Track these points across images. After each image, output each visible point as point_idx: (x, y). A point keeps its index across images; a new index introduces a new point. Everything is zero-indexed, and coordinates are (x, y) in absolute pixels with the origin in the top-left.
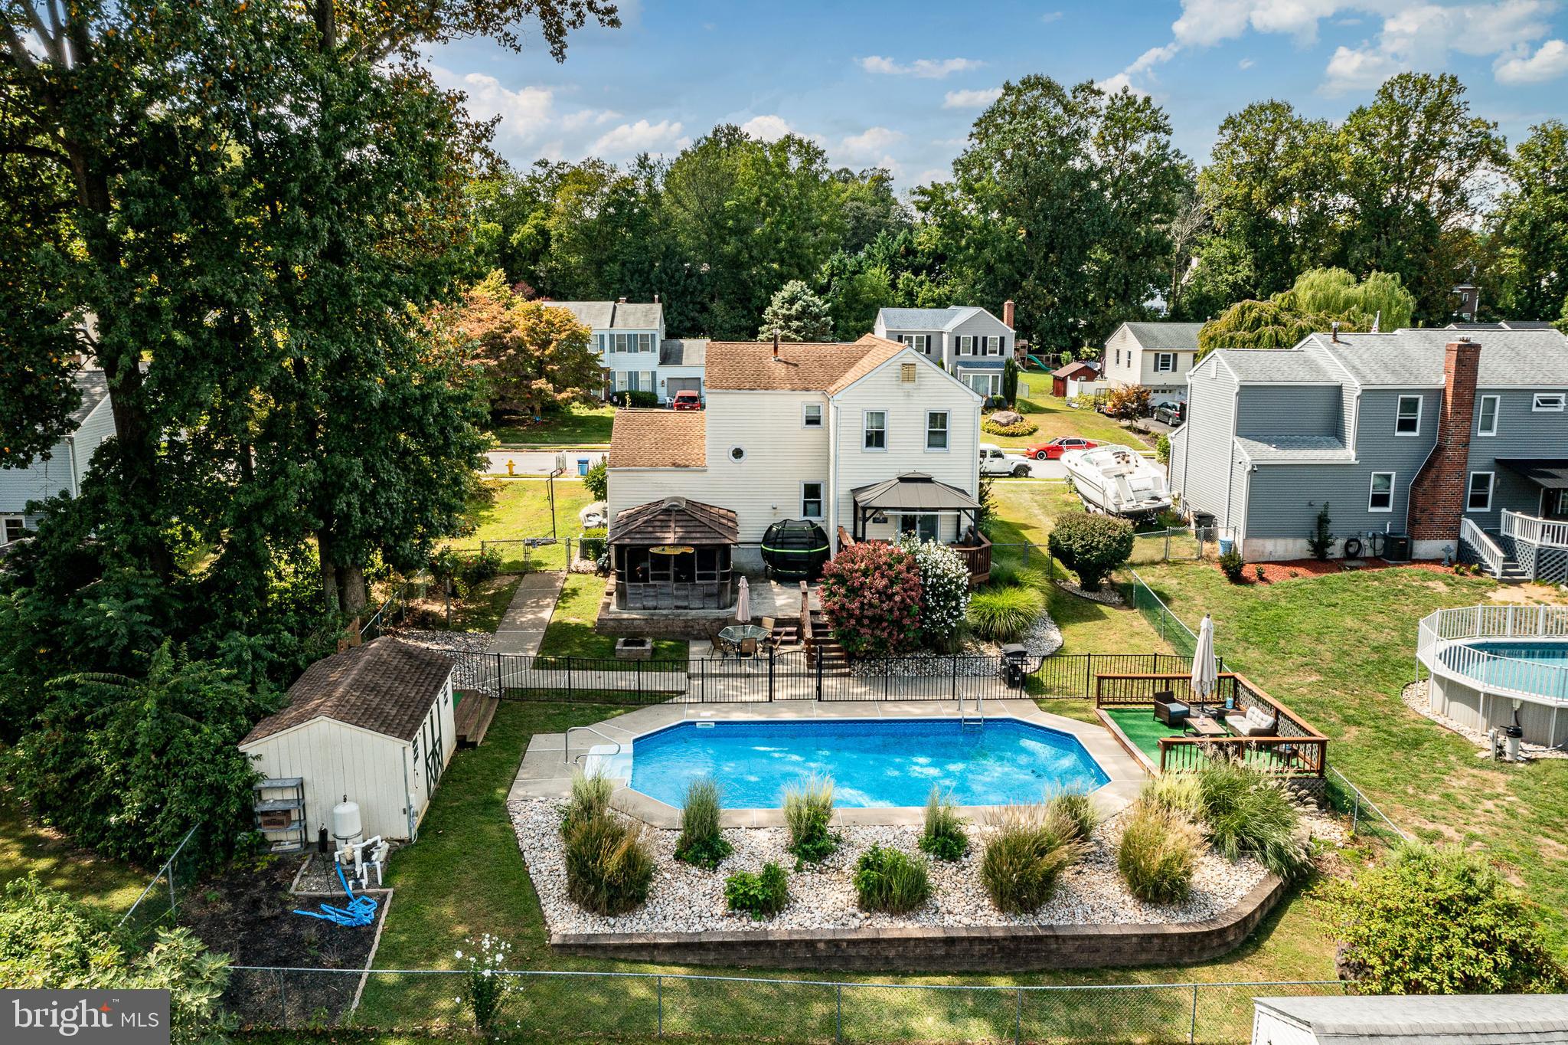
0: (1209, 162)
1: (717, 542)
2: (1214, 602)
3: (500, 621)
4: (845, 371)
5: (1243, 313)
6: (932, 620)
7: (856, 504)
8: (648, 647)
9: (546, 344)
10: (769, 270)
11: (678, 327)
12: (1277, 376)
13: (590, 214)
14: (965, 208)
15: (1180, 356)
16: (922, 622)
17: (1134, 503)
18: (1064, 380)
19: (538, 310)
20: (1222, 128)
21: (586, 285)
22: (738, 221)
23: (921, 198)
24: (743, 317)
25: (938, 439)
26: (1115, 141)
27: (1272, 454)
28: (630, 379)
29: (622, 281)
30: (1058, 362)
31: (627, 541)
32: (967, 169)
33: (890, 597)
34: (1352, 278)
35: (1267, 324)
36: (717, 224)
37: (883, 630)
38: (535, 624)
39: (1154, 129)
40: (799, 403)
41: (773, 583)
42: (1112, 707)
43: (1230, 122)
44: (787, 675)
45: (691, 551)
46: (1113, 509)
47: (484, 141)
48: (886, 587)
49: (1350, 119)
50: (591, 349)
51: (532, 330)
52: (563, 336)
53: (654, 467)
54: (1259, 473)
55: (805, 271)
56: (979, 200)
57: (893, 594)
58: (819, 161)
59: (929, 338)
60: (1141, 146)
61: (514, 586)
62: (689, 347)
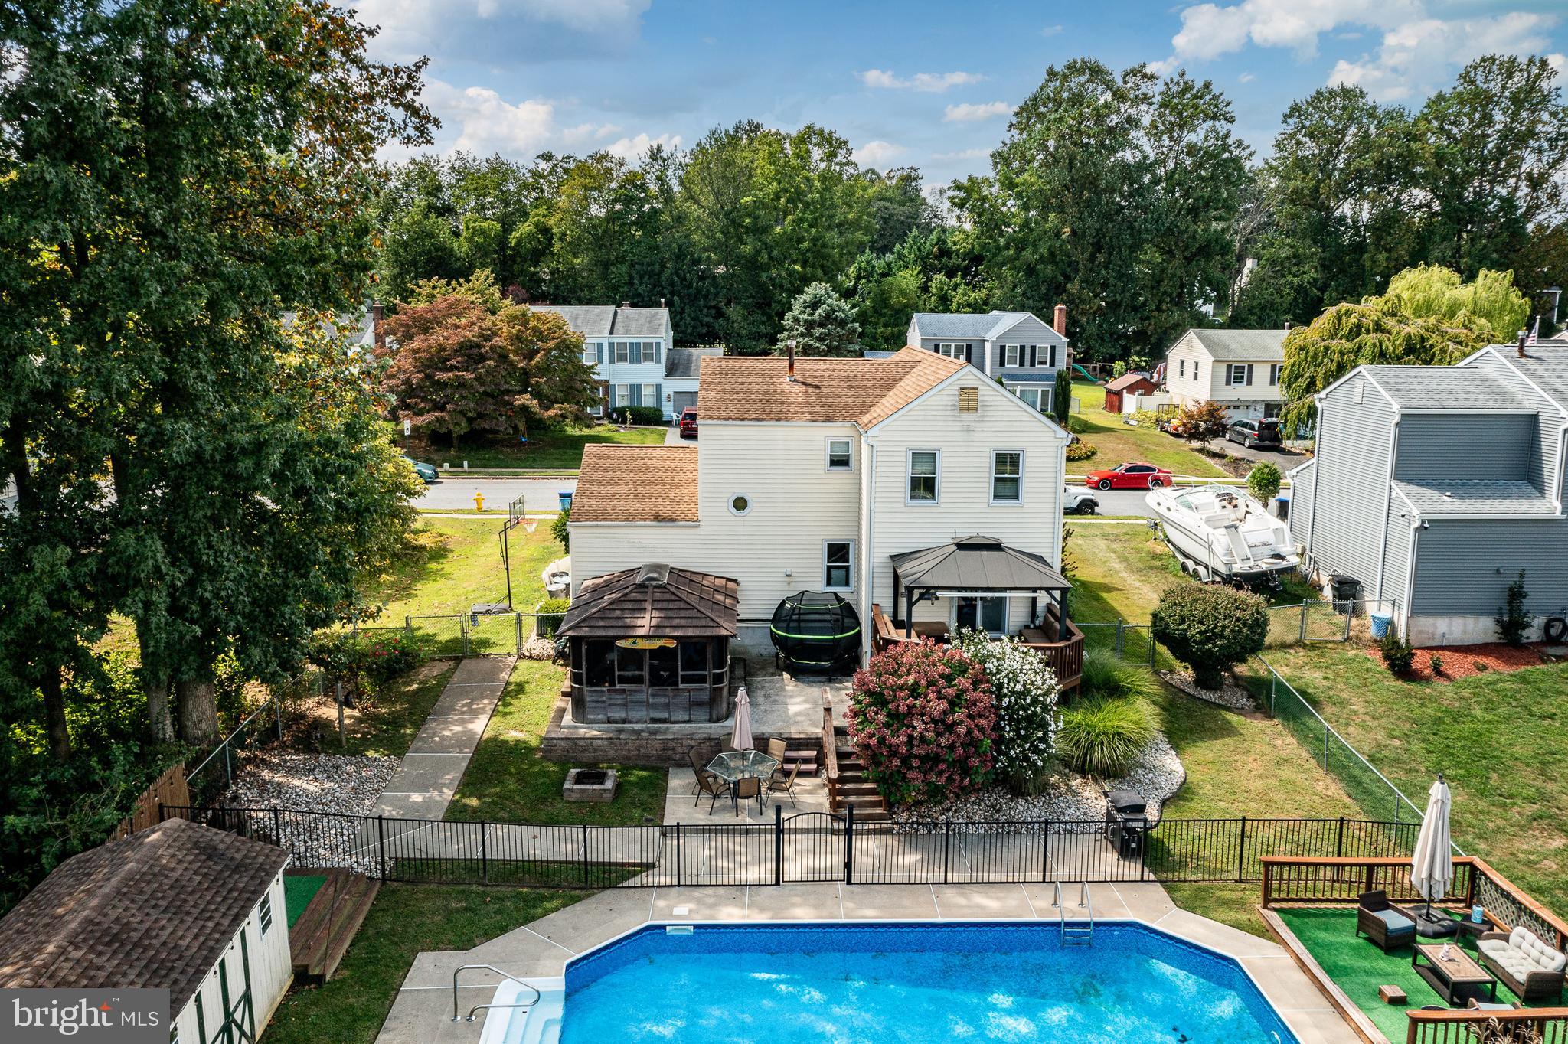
0: (1271, 153)
1: (708, 632)
2: (1381, 710)
3: (414, 736)
4: (882, 395)
5: (1340, 319)
6: (1009, 758)
7: (896, 578)
8: (609, 784)
9: (530, 355)
10: (791, 274)
11: (691, 334)
12: (1450, 401)
13: (597, 211)
14: (1004, 204)
15: (1255, 367)
16: (995, 760)
17: (1252, 563)
18: (1119, 394)
19: (524, 314)
20: (1286, 117)
21: (591, 288)
22: (756, 218)
23: (957, 193)
24: (763, 323)
25: (1008, 488)
26: (1170, 132)
27: (1447, 505)
28: (632, 393)
29: (630, 283)
30: (1108, 373)
31: (585, 631)
32: (1007, 162)
33: (951, 728)
34: (1456, 278)
35: (1368, 332)
36: (733, 222)
37: (941, 773)
38: (459, 743)
39: (1215, 117)
40: (821, 437)
41: (786, 676)
42: (1285, 905)
43: (1296, 110)
44: (802, 831)
45: (672, 644)
46: (1223, 570)
47: (410, 94)
48: (945, 712)
49: (1428, 106)
50: (586, 361)
51: (518, 338)
52: (551, 344)
53: (630, 519)
54: (1430, 531)
55: (829, 276)
56: (1019, 196)
57: (955, 724)
58: (843, 152)
59: (969, 347)
60: (1197, 136)
61: (445, 678)
62: (699, 357)
